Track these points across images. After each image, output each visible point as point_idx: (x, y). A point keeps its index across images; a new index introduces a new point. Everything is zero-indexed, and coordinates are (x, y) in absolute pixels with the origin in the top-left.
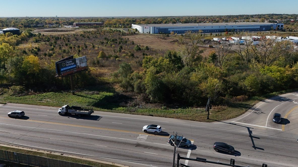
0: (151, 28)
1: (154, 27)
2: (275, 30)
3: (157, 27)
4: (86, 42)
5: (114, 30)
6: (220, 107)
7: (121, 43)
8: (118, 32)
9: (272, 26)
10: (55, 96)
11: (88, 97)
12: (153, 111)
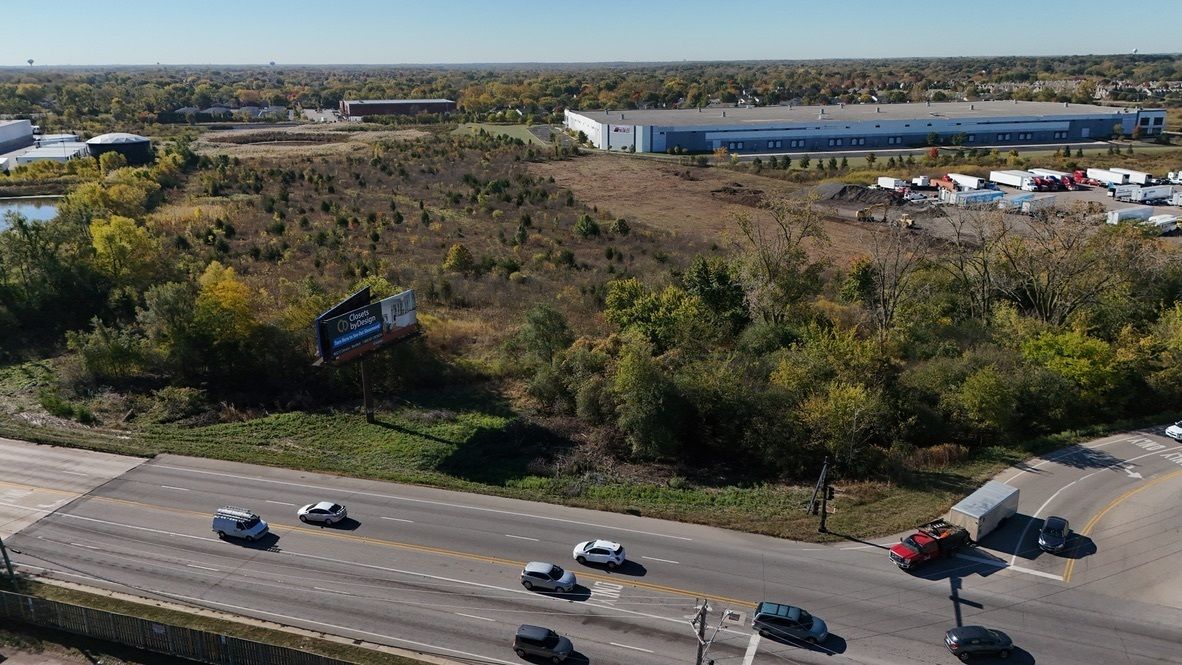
0: (639, 129)
1: (652, 127)
2: (1128, 137)
3: (663, 128)
4: (395, 194)
5: (499, 136)
6: (867, 484)
7: (527, 201)
8: (514, 145)
9: (1117, 120)
10: (310, 429)
11: (418, 431)
12: (640, 496)
